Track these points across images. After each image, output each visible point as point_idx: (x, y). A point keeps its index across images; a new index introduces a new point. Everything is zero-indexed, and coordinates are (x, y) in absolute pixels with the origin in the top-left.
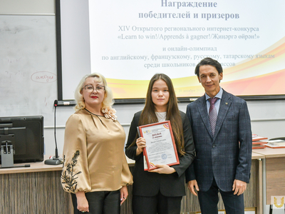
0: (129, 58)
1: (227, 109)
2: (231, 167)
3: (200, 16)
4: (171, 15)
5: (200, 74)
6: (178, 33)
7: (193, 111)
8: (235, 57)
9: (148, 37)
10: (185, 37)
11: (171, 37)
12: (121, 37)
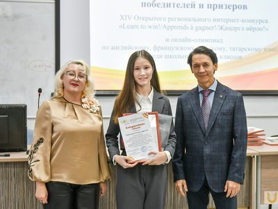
0: (130, 48)
1: (222, 102)
2: (225, 166)
3: (205, 6)
4: (175, 5)
5: (193, 64)
6: (182, 24)
7: (184, 104)
8: (241, 50)
9: (150, 27)
10: (189, 28)
11: (174, 27)
12: (123, 27)
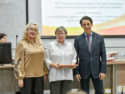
0: (60, 17)
2: (99, 67)
5: (82, 24)
8: (110, 17)
9: (68, 7)
10: (86, 7)
11: (79, 7)
12: (56, 7)
